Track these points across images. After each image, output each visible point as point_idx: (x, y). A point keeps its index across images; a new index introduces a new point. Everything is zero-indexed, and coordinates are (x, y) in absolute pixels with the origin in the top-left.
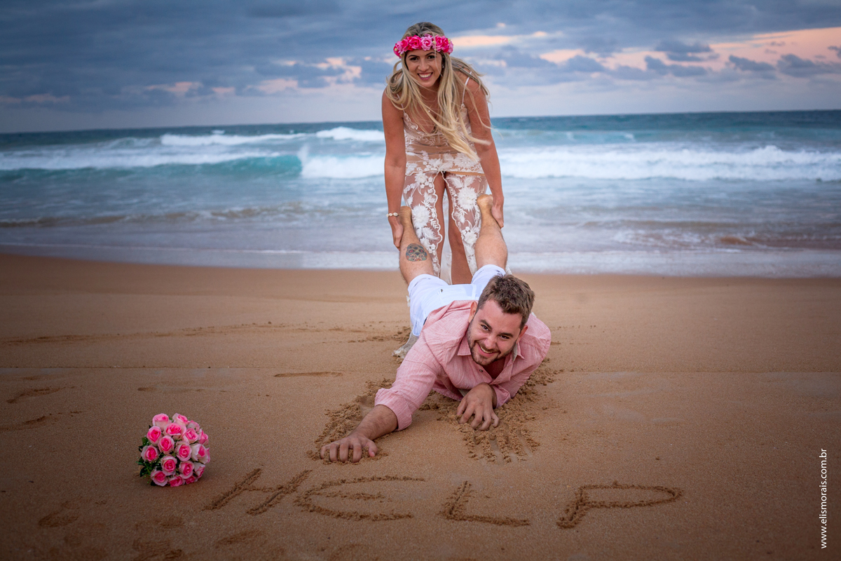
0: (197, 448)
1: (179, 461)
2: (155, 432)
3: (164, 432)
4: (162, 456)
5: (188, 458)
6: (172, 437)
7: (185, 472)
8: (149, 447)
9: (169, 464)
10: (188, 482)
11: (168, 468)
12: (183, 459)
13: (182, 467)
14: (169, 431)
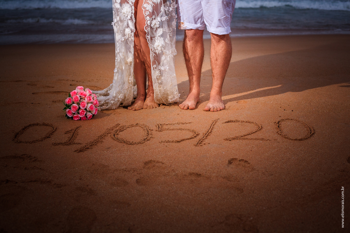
0: (90, 105)
1: (80, 108)
2: (75, 93)
3: (78, 94)
4: (73, 103)
5: (84, 108)
6: (80, 96)
7: (81, 114)
8: (70, 98)
9: (74, 107)
10: (81, 119)
11: (73, 109)
12: (81, 108)
13: (80, 111)
14: (80, 94)
